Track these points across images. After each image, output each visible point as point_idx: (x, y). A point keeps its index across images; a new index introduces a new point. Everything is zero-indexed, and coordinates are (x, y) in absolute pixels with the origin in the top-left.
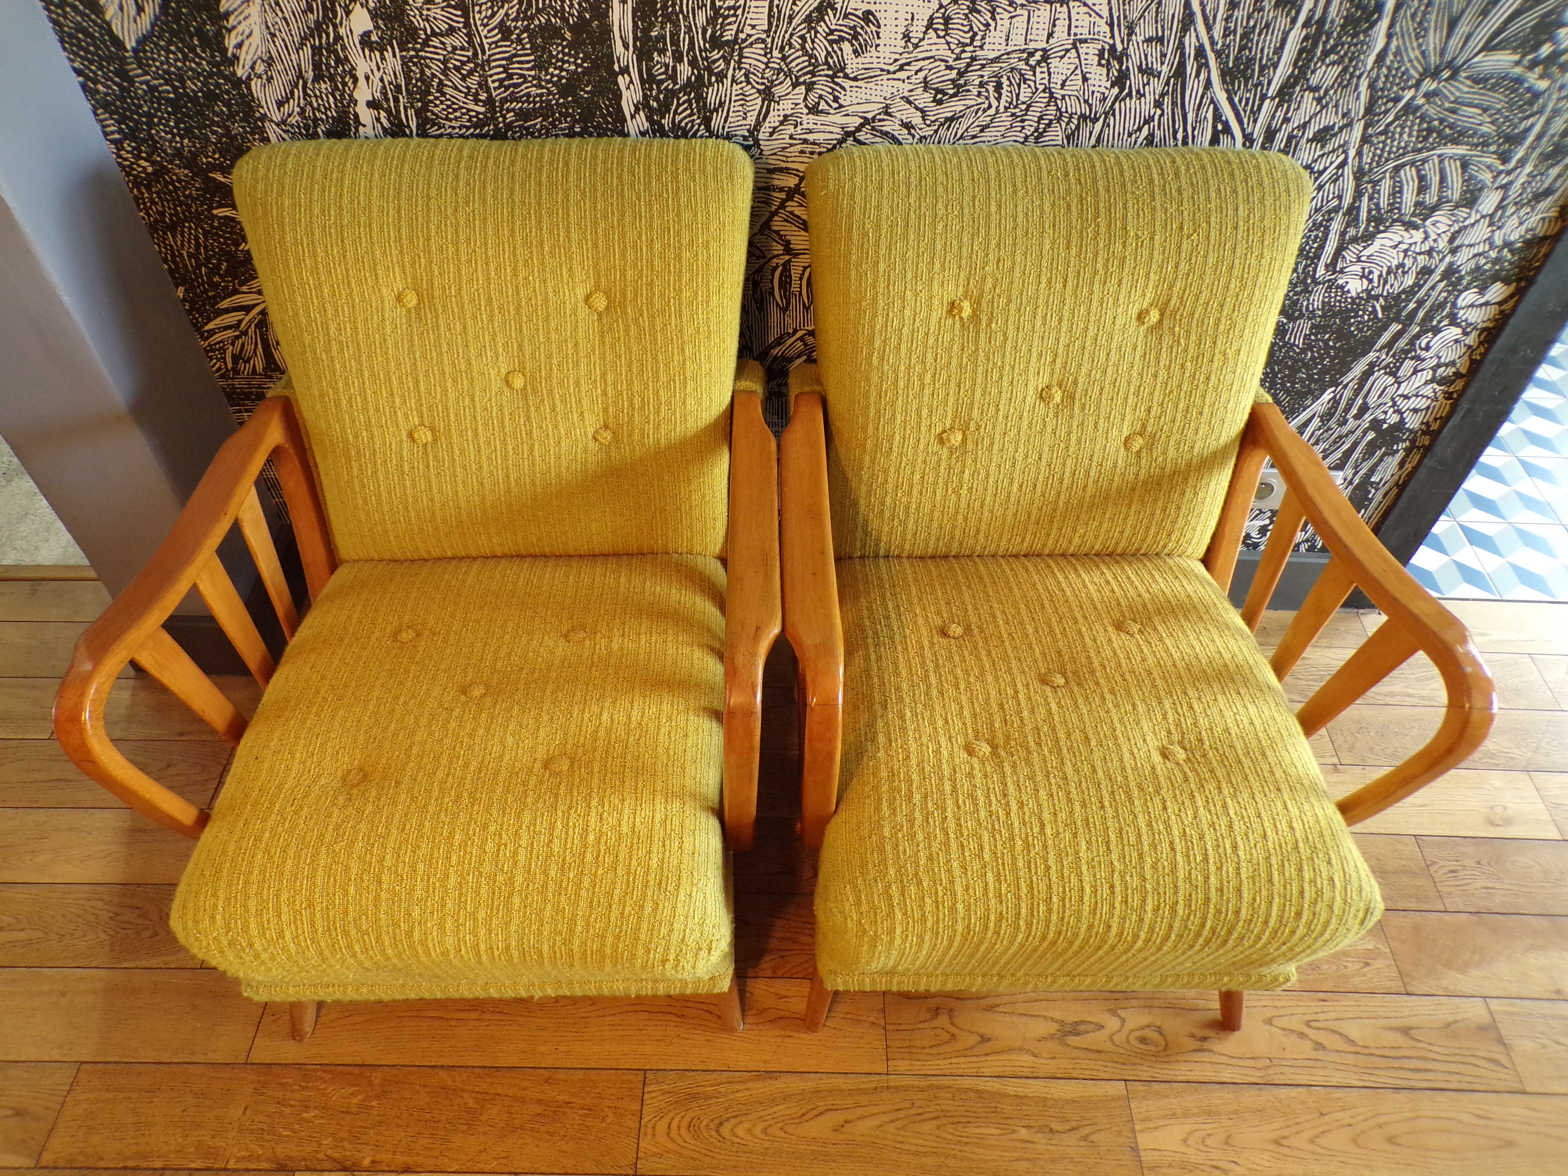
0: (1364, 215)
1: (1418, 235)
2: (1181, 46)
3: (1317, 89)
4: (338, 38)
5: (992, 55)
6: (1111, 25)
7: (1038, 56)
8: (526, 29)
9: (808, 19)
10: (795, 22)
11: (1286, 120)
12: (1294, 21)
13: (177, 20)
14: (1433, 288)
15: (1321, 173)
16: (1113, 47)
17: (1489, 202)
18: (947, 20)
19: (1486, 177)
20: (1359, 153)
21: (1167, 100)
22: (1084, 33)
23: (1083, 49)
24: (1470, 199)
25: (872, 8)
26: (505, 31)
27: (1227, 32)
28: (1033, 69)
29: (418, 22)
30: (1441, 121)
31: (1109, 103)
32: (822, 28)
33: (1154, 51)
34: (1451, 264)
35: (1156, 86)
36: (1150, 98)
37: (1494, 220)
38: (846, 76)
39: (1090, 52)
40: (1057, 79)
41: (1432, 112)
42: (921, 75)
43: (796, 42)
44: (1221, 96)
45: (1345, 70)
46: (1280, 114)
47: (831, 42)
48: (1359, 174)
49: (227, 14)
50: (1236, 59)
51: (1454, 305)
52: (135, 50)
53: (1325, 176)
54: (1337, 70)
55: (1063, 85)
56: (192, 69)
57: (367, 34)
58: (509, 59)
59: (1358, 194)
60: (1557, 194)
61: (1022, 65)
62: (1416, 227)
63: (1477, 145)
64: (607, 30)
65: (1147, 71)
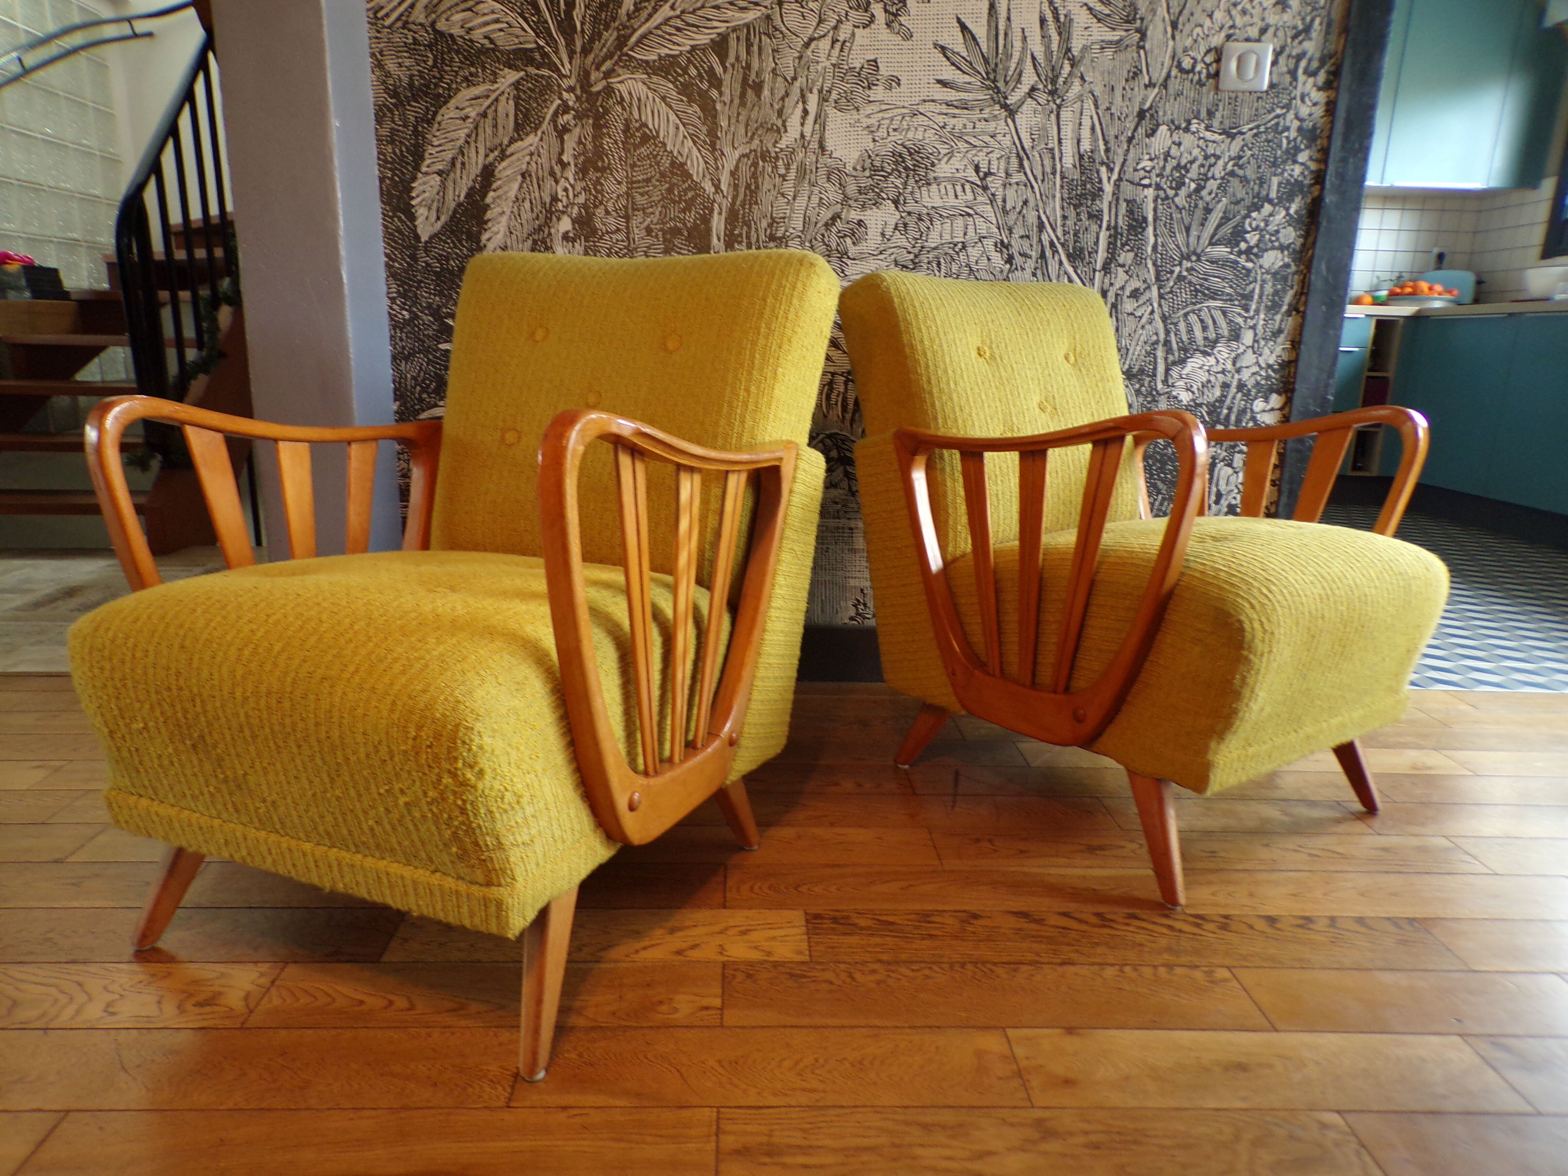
0: (1175, 346)
1: (1212, 360)
2: (1040, 241)
3: (1123, 266)
4: (550, 234)
5: (933, 245)
6: (999, 228)
7: (960, 246)
8: (662, 230)
9: (826, 225)
10: (819, 225)
11: (1111, 284)
12: (1100, 227)
13: (458, 223)
14: (1234, 398)
15: (1140, 317)
16: (1002, 242)
17: (1248, 337)
18: (905, 225)
19: (1240, 320)
20: (1160, 305)
21: (1039, 272)
22: (984, 232)
23: (985, 241)
24: (1235, 335)
25: (862, 218)
26: (649, 230)
27: (1065, 233)
28: (957, 253)
29: (599, 225)
30: (1201, 285)
31: (1005, 274)
32: (834, 230)
33: (1026, 243)
34: (1240, 380)
35: (1030, 264)
36: (1029, 271)
37: (1255, 349)
38: (849, 258)
39: (989, 243)
40: (973, 259)
41: (1194, 280)
42: (893, 257)
43: (819, 237)
44: (1070, 270)
45: (1136, 255)
46: (1107, 281)
47: (839, 237)
48: (1164, 318)
49: (489, 220)
50: (1074, 248)
51: (1252, 410)
52: (426, 242)
53: (1144, 320)
54: (1131, 255)
55: (977, 263)
56: (456, 254)
57: (567, 232)
58: (649, 248)
59: (1167, 332)
60: (1286, 332)
61: (951, 251)
62: (1209, 355)
63: (1226, 300)
64: (709, 230)
65: (1024, 255)
